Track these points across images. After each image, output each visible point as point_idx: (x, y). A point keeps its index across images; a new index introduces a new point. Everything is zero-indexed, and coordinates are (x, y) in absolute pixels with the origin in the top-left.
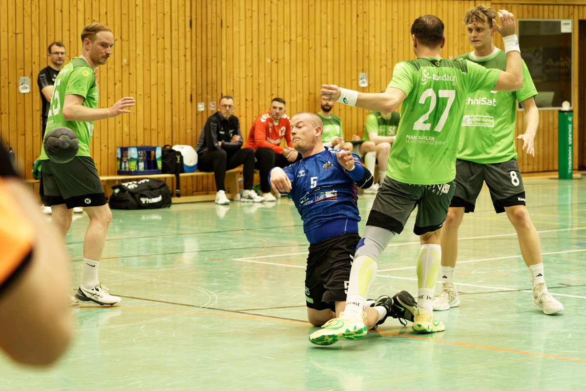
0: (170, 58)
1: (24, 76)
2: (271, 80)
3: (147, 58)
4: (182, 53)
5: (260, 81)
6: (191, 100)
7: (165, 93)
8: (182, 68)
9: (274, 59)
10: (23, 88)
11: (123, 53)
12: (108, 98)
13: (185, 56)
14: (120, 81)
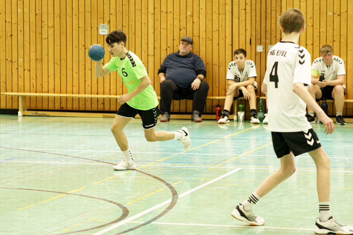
0: (231, 11)
1: (104, 23)
2: (333, 29)
3: (209, 11)
4: (242, 7)
5: (321, 30)
6: (251, 43)
7: (225, 37)
8: (242, 18)
9: (337, 12)
10: (102, 32)
11: (187, 7)
12: (174, 40)
13: (245, 9)
14: (184, 28)
